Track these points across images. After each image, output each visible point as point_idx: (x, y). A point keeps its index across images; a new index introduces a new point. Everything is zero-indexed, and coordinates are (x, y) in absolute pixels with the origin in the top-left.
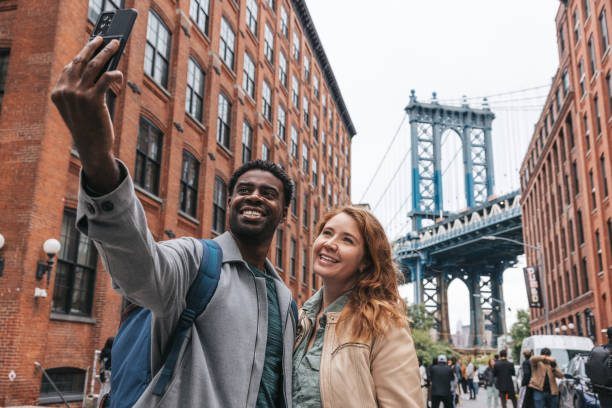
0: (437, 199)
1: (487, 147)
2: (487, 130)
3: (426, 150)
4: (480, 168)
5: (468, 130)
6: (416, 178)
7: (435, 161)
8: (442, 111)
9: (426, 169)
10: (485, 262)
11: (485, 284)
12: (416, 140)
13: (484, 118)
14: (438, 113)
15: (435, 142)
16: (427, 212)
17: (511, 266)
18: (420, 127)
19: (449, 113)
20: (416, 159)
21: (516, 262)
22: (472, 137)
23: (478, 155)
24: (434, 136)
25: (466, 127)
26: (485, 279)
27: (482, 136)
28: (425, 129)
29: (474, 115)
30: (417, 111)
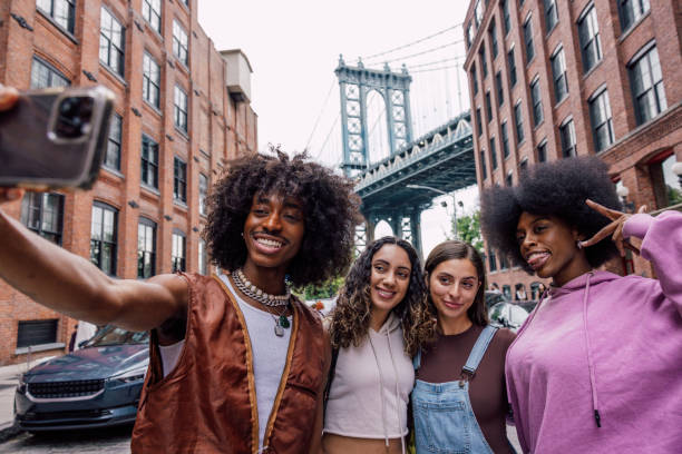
0: (364, 152)
1: (406, 107)
2: (406, 91)
3: (353, 108)
4: (400, 125)
5: (391, 91)
6: (346, 133)
7: (362, 118)
8: (367, 73)
9: (353, 125)
10: (406, 204)
11: (406, 224)
12: (344, 99)
13: (404, 80)
14: (363, 76)
15: (361, 101)
16: (356, 163)
17: (427, 208)
18: (348, 87)
19: (373, 75)
20: (345, 116)
21: (431, 204)
22: (393, 98)
23: (399, 113)
24: (361, 96)
25: (388, 88)
26: (407, 220)
27: (402, 96)
28: (353, 90)
29: (395, 78)
30: (343, 71)
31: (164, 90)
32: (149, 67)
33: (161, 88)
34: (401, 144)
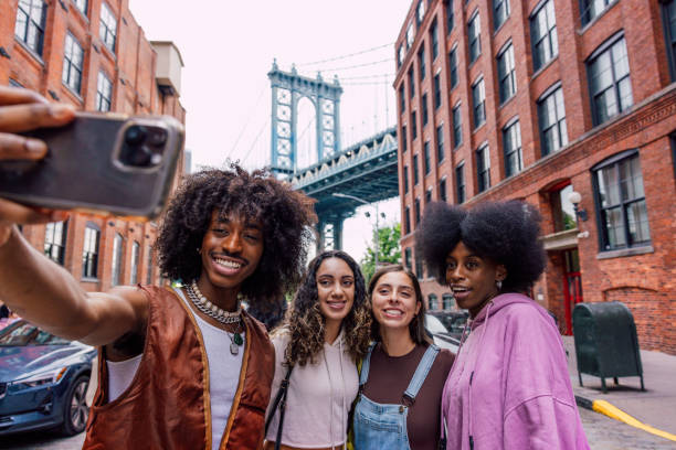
0: (292, 156)
1: (335, 116)
2: (336, 102)
3: (284, 113)
4: (329, 134)
5: (322, 100)
6: (275, 137)
7: (292, 123)
8: (299, 80)
9: (283, 129)
10: (330, 211)
11: (329, 231)
12: (275, 103)
13: (335, 91)
14: (296, 82)
15: (292, 107)
16: (283, 168)
17: (350, 216)
18: (280, 92)
19: (306, 82)
20: (275, 120)
21: (354, 213)
22: (324, 107)
23: (328, 122)
24: (292, 101)
25: (320, 97)
26: (330, 226)
27: (332, 106)
28: (284, 95)
29: (327, 88)
30: (276, 75)
31: (87, 75)
32: (72, 50)
33: (83, 72)
34: (329, 152)
